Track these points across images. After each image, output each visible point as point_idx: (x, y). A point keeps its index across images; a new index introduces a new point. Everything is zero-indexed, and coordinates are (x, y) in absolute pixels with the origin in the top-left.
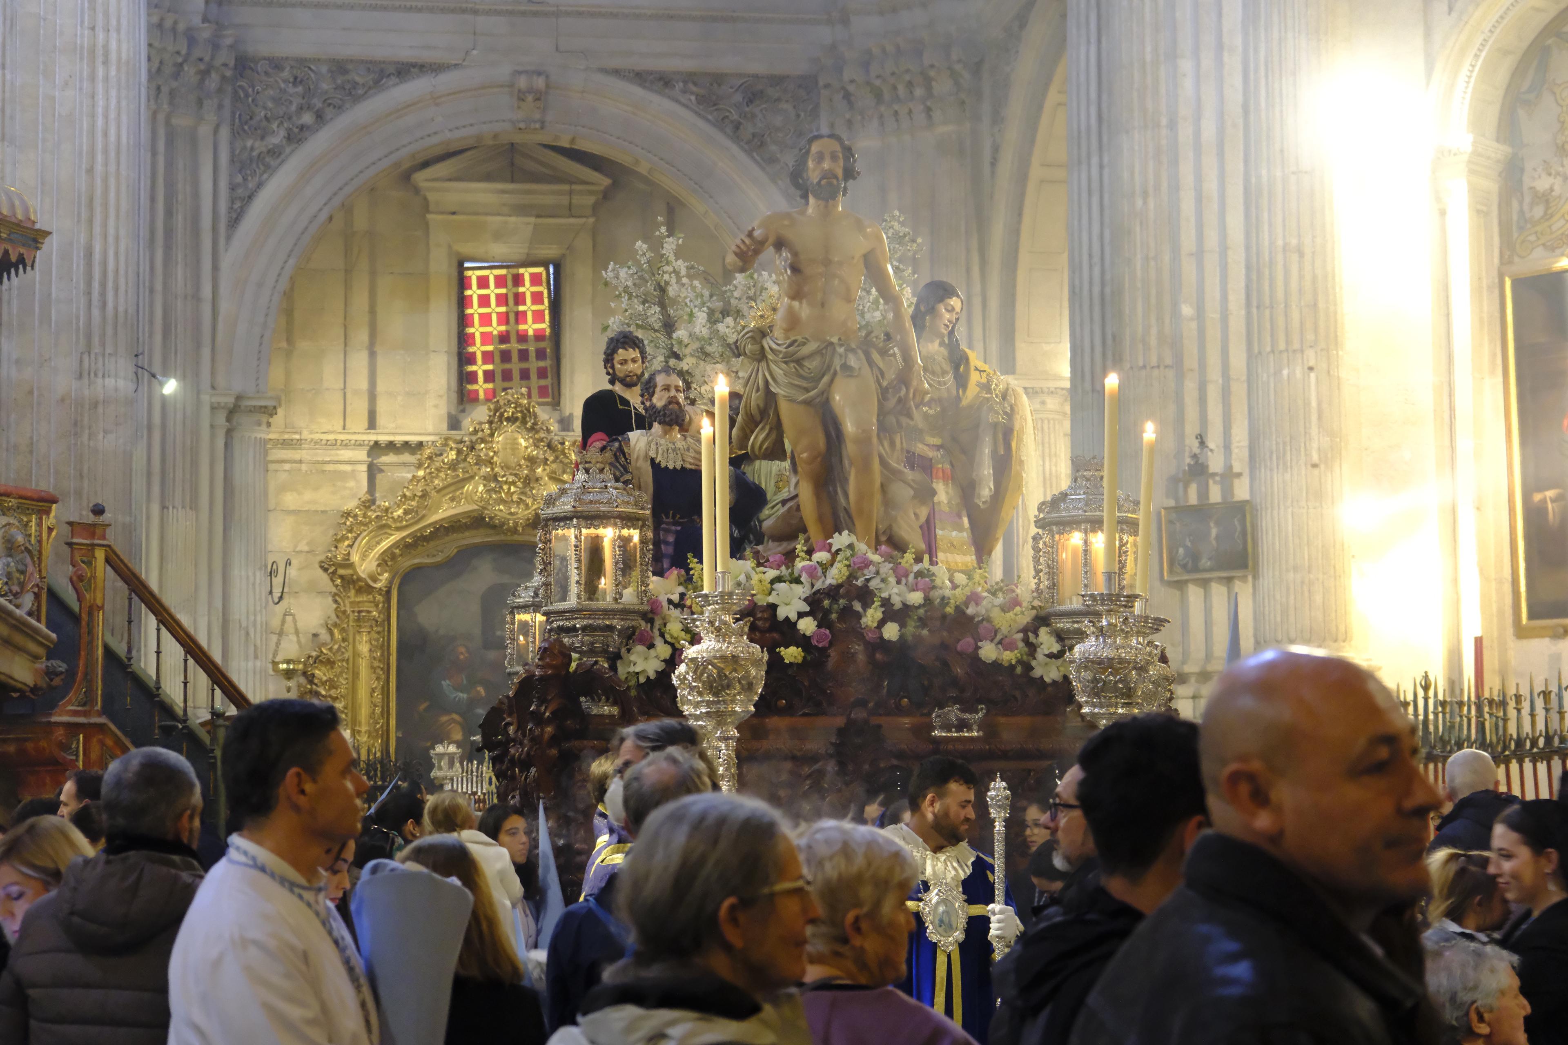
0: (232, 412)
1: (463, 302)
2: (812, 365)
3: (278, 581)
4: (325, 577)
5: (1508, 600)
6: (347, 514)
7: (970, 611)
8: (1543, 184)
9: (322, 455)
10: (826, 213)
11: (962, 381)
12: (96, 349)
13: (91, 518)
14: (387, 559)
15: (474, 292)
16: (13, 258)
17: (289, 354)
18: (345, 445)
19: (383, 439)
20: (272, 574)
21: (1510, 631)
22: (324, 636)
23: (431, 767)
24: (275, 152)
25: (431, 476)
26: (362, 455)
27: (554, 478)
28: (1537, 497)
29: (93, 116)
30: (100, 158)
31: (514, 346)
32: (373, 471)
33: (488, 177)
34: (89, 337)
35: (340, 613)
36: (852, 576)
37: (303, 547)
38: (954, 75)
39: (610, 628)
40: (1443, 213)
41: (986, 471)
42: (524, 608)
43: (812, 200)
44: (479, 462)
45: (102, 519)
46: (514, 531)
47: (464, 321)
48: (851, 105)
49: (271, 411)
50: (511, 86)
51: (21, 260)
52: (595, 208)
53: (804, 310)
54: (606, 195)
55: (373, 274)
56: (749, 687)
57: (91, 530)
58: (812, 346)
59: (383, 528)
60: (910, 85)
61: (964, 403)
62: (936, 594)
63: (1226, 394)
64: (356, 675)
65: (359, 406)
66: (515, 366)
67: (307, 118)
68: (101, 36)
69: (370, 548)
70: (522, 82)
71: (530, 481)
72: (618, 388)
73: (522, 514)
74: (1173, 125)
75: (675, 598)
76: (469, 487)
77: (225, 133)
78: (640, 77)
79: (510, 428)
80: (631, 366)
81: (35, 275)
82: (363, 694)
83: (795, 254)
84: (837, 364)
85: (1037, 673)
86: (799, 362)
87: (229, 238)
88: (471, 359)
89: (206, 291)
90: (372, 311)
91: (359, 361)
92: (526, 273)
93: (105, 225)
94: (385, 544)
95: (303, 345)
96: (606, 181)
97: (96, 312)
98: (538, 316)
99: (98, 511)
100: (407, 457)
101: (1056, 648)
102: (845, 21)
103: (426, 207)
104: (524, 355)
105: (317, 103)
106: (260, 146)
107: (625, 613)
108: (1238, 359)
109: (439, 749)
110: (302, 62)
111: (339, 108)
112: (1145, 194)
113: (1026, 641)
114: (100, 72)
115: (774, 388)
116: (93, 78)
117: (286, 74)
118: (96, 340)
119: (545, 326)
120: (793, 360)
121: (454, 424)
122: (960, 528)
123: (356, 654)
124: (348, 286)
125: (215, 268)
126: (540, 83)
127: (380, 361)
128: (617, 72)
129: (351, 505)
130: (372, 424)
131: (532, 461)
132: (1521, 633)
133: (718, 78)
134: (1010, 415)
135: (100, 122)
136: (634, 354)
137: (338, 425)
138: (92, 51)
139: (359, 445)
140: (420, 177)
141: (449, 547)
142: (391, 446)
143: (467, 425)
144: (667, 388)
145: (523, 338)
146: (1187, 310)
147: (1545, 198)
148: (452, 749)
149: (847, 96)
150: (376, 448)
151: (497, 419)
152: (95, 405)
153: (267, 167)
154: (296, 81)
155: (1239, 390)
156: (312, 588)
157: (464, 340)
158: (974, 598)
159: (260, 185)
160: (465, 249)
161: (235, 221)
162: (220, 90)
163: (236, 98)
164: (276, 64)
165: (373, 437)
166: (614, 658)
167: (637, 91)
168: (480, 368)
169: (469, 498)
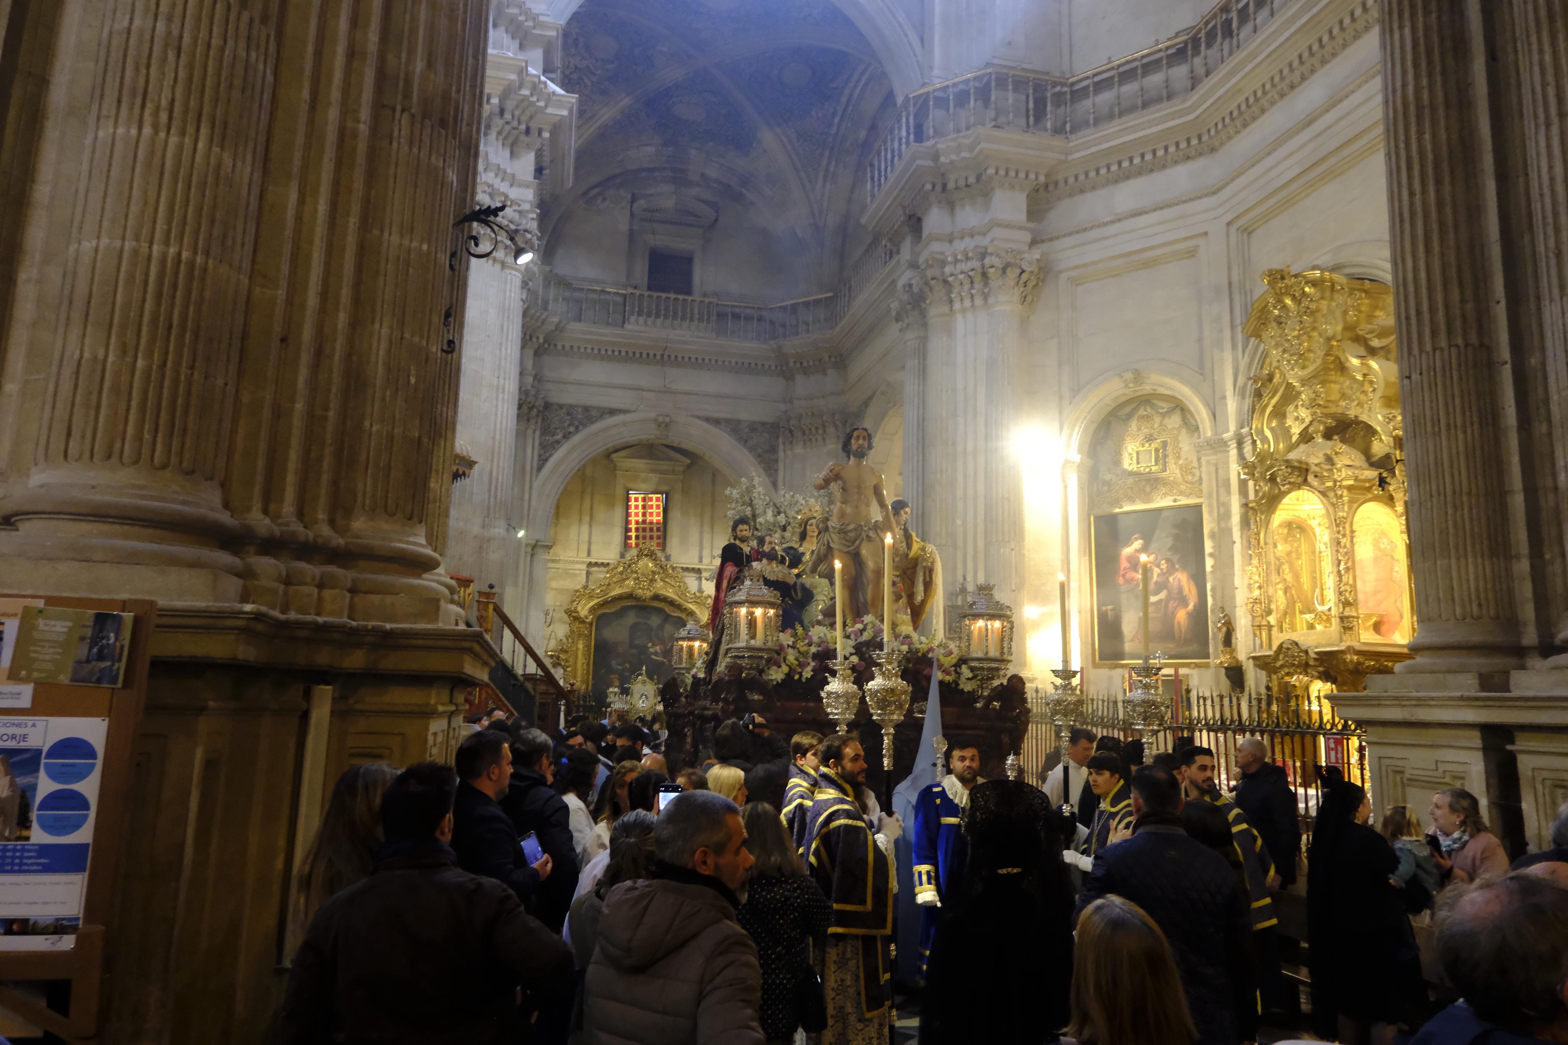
0: (534, 547)
1: (628, 507)
2: (852, 535)
3: (549, 617)
4: (566, 617)
5: (1090, 652)
6: (577, 591)
7: (930, 655)
8: (1108, 477)
9: (568, 566)
10: (859, 465)
11: (909, 546)
12: (492, 516)
13: (489, 590)
14: (592, 610)
15: (632, 503)
16: (461, 472)
17: (556, 525)
18: (578, 563)
19: (594, 561)
20: (547, 614)
21: (1090, 665)
22: (565, 640)
23: (607, 697)
24: (558, 442)
25: (612, 577)
26: (584, 567)
27: (662, 580)
28: (1104, 608)
29: (496, 415)
30: (498, 433)
31: (647, 526)
32: (588, 574)
33: (641, 457)
34: (489, 509)
35: (572, 631)
36: (875, 637)
37: (558, 603)
38: (835, 426)
39: (761, 657)
40: (1066, 487)
41: (920, 588)
42: (683, 639)
43: (852, 458)
44: (632, 572)
45: (493, 591)
46: (645, 600)
47: (628, 515)
48: (792, 435)
49: (549, 547)
50: (655, 420)
51: (464, 474)
52: (684, 472)
53: (849, 510)
54: (689, 467)
55: (592, 495)
56: (901, 707)
57: (488, 595)
58: (852, 527)
59: (591, 597)
60: (817, 428)
61: (911, 556)
62: (913, 647)
63: (975, 558)
64: (577, 657)
65: (584, 547)
66: (648, 534)
67: (572, 429)
68: (502, 381)
69: (585, 605)
70: (661, 419)
71: (652, 581)
72: (737, 542)
73: (649, 594)
74: (954, 444)
75: (790, 643)
76: (627, 582)
77: (538, 433)
78: (708, 420)
79: (645, 559)
80: (744, 533)
81: (468, 481)
82: (579, 665)
83: (844, 483)
84: (864, 535)
85: (961, 686)
86: (845, 533)
87: (537, 476)
88: (630, 530)
89: (526, 497)
90: (591, 509)
91: (585, 529)
92: (654, 496)
93: (498, 462)
94: (592, 604)
95: (563, 521)
96: (689, 461)
97: (492, 500)
98: (658, 515)
99: (491, 587)
100: (602, 569)
101: (970, 675)
102: (791, 402)
103: (615, 468)
104: (651, 530)
105: (576, 423)
106: (552, 439)
107: (769, 650)
108: (981, 543)
109: (611, 690)
110: (571, 406)
111: (585, 426)
112: (942, 473)
113: (955, 671)
114: (501, 396)
115: (832, 545)
116: (497, 398)
117: (564, 411)
118: (492, 511)
119: (661, 518)
120: (842, 531)
121: (622, 556)
122: (906, 614)
123: (577, 649)
124: (582, 498)
125: (531, 488)
126: (667, 419)
127: (594, 529)
128: (698, 417)
129: (578, 587)
130: (589, 555)
131: (654, 573)
132: (1095, 666)
133: (739, 422)
134: (933, 563)
135: (499, 417)
136: (746, 527)
137: (574, 553)
138: (498, 387)
139: (583, 563)
140: (614, 456)
141: (617, 606)
142: (596, 564)
143: (628, 557)
144: (771, 543)
145: (651, 523)
146: (959, 522)
147: (1108, 483)
148: (616, 690)
149: (791, 431)
150: (590, 565)
151: (640, 555)
152: (489, 540)
153: (554, 448)
154: (568, 414)
155: (981, 557)
156: (561, 621)
157: (628, 522)
158: (931, 649)
159: (551, 456)
160: (630, 485)
161: (540, 468)
162: (537, 416)
163: (543, 419)
164: (561, 406)
165: (589, 560)
166: (761, 672)
167: (706, 425)
168: (633, 534)
169: (627, 586)
